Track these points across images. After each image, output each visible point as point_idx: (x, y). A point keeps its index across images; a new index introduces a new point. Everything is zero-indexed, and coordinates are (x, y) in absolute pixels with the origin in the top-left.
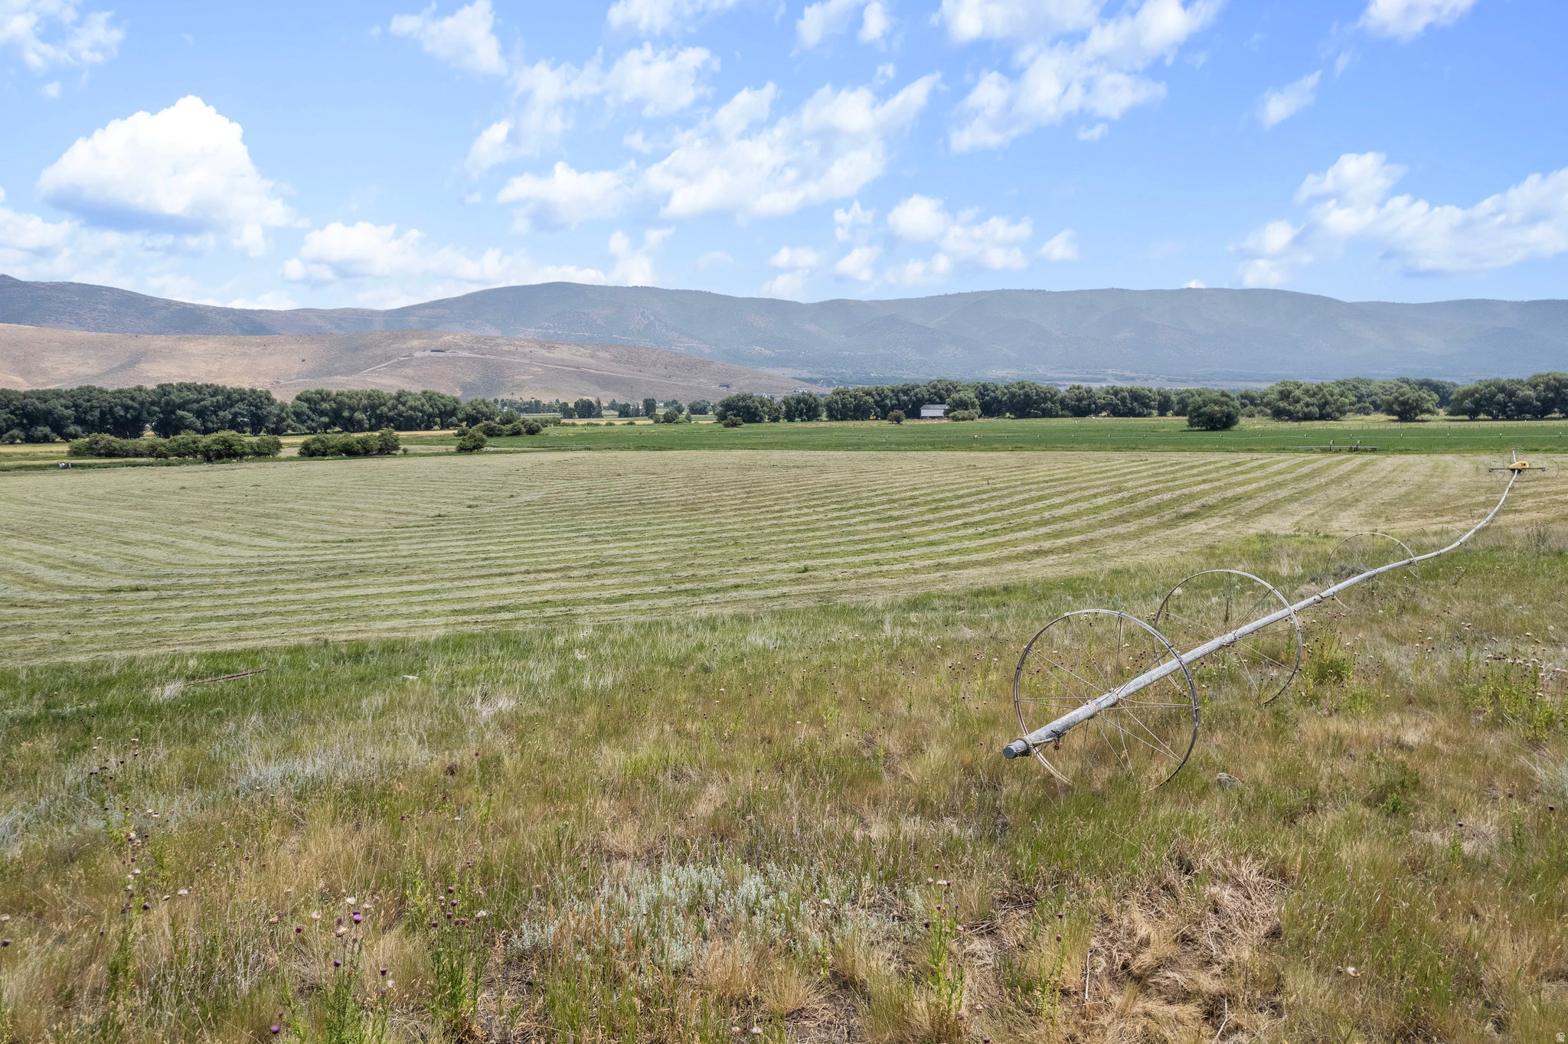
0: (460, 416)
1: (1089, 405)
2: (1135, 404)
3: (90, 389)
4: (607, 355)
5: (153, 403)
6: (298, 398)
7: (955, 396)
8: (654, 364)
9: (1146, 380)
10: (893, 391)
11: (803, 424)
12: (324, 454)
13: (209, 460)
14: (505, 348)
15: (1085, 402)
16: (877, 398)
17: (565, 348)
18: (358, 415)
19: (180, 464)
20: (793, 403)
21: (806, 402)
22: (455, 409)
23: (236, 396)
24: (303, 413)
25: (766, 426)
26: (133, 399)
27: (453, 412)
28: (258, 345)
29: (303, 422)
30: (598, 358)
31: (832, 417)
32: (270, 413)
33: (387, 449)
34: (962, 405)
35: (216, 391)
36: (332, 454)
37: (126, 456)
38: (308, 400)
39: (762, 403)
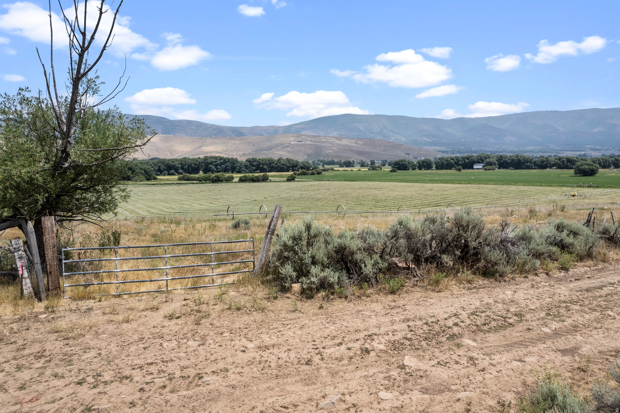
0: (298, 167)
1: (547, 164)
2: (569, 164)
3: (185, 158)
4: (362, 142)
5: (202, 163)
6: (246, 161)
7: (488, 160)
8: (380, 146)
9: (607, 150)
10: (463, 158)
11: (425, 171)
12: (246, 181)
13: (213, 182)
14: (324, 140)
15: (544, 163)
16: (456, 161)
17: (346, 140)
18: (265, 167)
19: (205, 183)
20: (421, 163)
21: (426, 162)
22: (297, 165)
23: (227, 160)
24: (248, 166)
25: (411, 171)
26: (197, 161)
27: (296, 166)
28: (239, 140)
29: (247, 169)
30: (358, 144)
31: (437, 168)
32: (237, 166)
33: (265, 179)
34: (490, 164)
35: (221, 158)
36: (248, 181)
37: (192, 181)
38: (249, 161)
39: (409, 163)
